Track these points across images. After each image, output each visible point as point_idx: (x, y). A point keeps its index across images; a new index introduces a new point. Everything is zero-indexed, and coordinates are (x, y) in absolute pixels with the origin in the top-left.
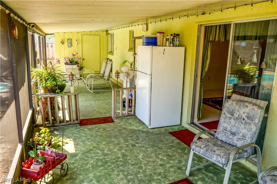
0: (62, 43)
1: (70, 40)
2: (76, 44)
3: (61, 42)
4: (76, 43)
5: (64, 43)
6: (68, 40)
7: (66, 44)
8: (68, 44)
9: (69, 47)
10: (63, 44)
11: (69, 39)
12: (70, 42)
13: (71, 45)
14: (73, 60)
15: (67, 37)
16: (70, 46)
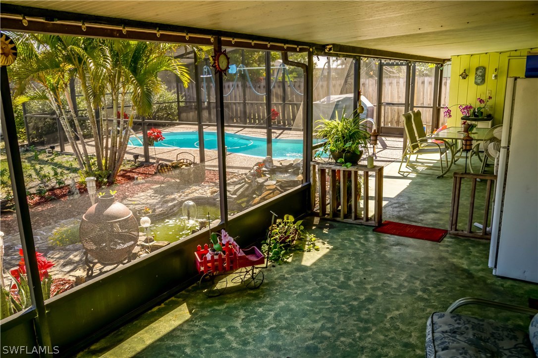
0: (463, 76)
1: (481, 71)
2: (493, 78)
3: (460, 75)
4: (494, 75)
5: (467, 76)
6: (477, 69)
7: (472, 78)
8: (475, 79)
9: (476, 83)
10: (465, 78)
11: (481, 67)
12: (480, 74)
13: (483, 81)
14: (481, 110)
15: (476, 63)
16: (479, 81)
